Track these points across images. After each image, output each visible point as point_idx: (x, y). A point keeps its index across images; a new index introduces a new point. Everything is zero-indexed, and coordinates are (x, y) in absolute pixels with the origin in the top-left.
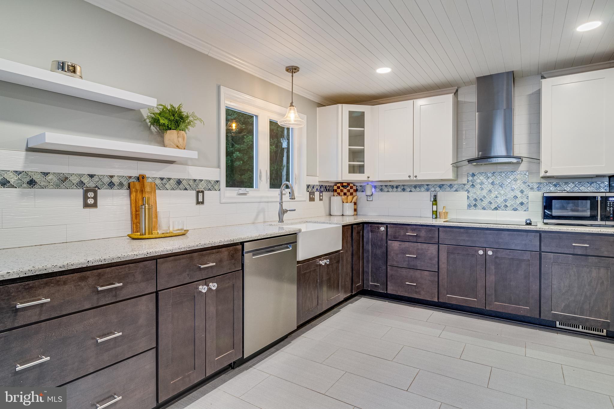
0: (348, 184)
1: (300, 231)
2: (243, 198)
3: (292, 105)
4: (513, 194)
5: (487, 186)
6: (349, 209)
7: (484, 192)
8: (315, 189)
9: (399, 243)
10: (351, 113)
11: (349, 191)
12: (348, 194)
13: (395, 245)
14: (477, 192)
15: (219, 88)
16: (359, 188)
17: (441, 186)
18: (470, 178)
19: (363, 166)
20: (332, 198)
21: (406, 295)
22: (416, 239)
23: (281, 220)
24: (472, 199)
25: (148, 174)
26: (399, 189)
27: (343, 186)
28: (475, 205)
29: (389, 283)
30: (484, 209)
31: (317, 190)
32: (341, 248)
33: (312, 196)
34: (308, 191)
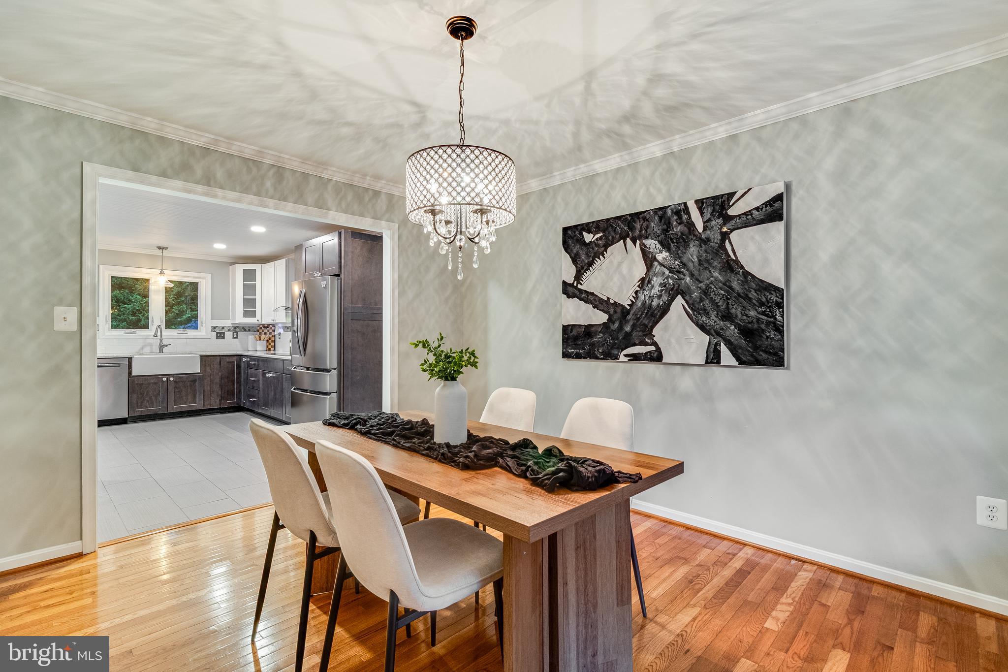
0: (269, 325)
2: (132, 336)
3: (161, 271)
8: (226, 329)
9: (250, 370)
10: (244, 271)
11: (268, 331)
19: (255, 311)
22: (255, 367)
23: (161, 351)
27: (264, 327)
31: (229, 330)
32: (199, 372)
33: (220, 335)
34: (215, 331)
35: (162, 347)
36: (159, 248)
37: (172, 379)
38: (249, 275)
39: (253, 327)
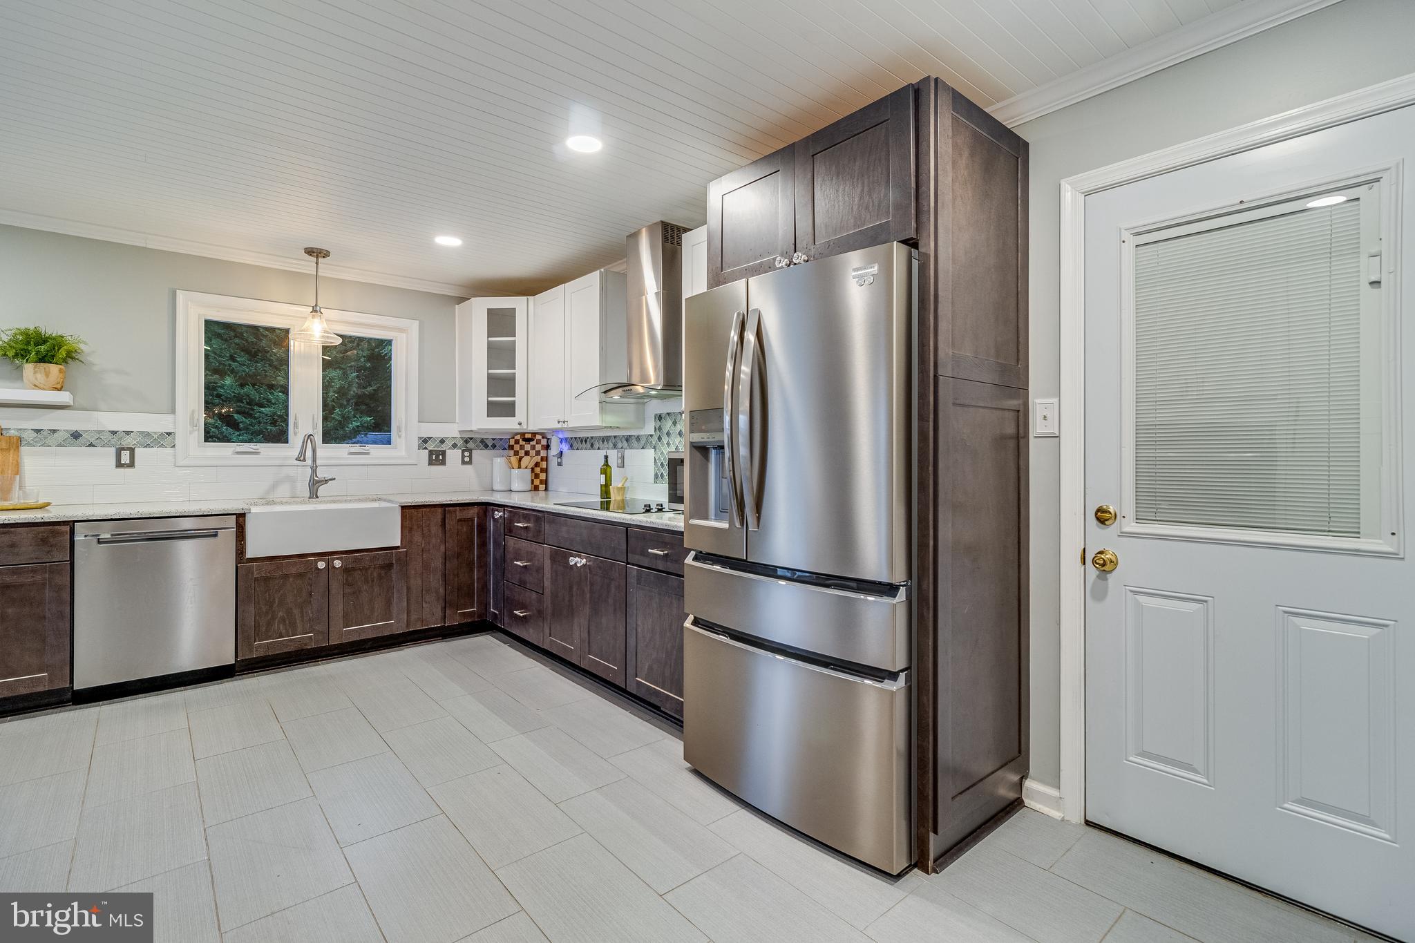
0: (534, 434)
2: (250, 460)
3: (315, 310)
5: (675, 437)
6: (521, 481)
8: (449, 443)
9: (513, 540)
10: (491, 313)
11: (533, 447)
12: (533, 453)
13: (510, 544)
14: (664, 451)
15: (172, 294)
17: (628, 439)
18: (658, 422)
19: (513, 404)
21: (518, 634)
22: (527, 535)
23: (314, 494)
24: (658, 463)
26: (588, 444)
27: (525, 440)
28: (662, 476)
29: (504, 611)
31: (455, 446)
32: (399, 544)
33: (437, 457)
34: (426, 448)
35: (315, 485)
36: (310, 252)
37: (338, 564)
38: (501, 323)
39: (501, 439)
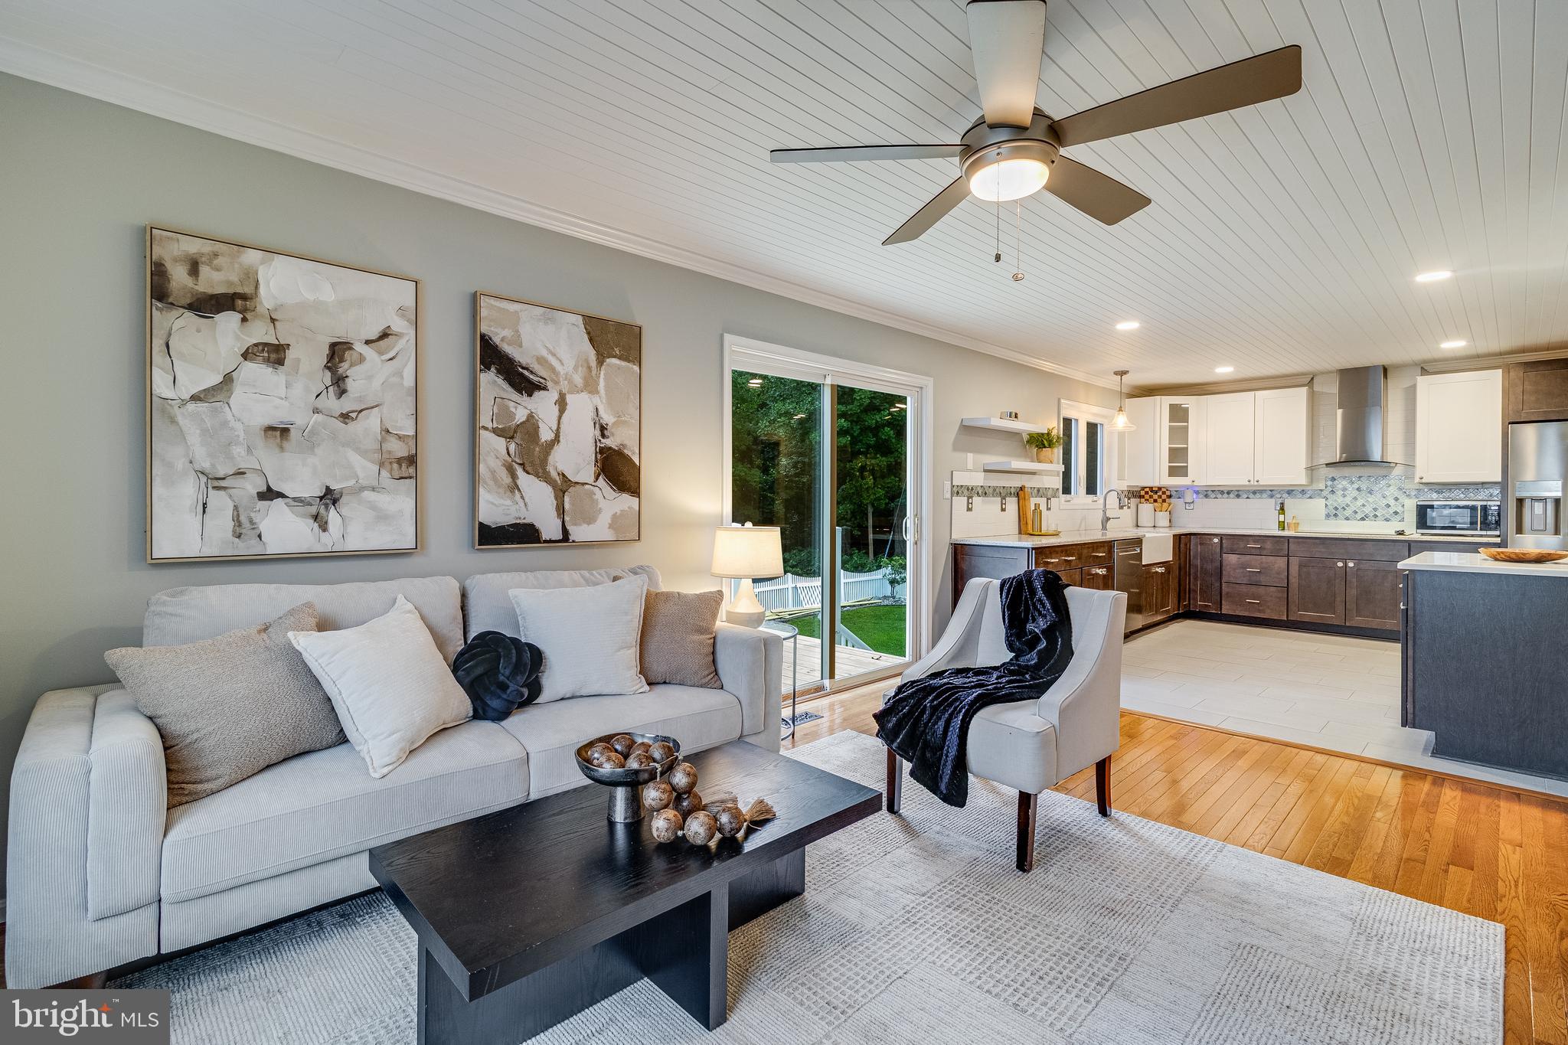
0: (1160, 489)
1: (1145, 536)
3: (1120, 410)
4: (1385, 502)
5: (1352, 492)
6: (1163, 518)
7: (1348, 500)
8: (1124, 494)
9: (1238, 556)
10: (1171, 405)
11: (1160, 497)
12: (1160, 500)
13: (1231, 559)
14: (1338, 500)
15: (1059, 400)
16: (1174, 493)
17: (1289, 492)
18: (1330, 483)
19: (1187, 466)
20: (1140, 505)
21: (1246, 614)
22: (1259, 552)
23: (1104, 528)
24: (1331, 508)
25: (1028, 485)
26: (1231, 495)
27: (1152, 492)
28: (1336, 515)
29: (1223, 602)
30: (1347, 519)
36: (1116, 373)
37: (1160, 570)
38: (1179, 414)
